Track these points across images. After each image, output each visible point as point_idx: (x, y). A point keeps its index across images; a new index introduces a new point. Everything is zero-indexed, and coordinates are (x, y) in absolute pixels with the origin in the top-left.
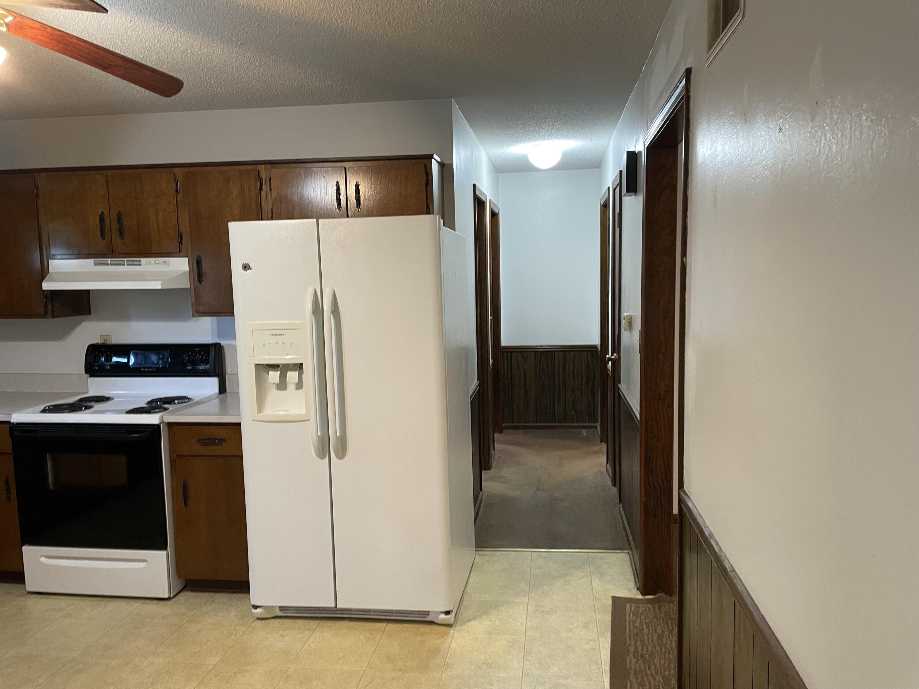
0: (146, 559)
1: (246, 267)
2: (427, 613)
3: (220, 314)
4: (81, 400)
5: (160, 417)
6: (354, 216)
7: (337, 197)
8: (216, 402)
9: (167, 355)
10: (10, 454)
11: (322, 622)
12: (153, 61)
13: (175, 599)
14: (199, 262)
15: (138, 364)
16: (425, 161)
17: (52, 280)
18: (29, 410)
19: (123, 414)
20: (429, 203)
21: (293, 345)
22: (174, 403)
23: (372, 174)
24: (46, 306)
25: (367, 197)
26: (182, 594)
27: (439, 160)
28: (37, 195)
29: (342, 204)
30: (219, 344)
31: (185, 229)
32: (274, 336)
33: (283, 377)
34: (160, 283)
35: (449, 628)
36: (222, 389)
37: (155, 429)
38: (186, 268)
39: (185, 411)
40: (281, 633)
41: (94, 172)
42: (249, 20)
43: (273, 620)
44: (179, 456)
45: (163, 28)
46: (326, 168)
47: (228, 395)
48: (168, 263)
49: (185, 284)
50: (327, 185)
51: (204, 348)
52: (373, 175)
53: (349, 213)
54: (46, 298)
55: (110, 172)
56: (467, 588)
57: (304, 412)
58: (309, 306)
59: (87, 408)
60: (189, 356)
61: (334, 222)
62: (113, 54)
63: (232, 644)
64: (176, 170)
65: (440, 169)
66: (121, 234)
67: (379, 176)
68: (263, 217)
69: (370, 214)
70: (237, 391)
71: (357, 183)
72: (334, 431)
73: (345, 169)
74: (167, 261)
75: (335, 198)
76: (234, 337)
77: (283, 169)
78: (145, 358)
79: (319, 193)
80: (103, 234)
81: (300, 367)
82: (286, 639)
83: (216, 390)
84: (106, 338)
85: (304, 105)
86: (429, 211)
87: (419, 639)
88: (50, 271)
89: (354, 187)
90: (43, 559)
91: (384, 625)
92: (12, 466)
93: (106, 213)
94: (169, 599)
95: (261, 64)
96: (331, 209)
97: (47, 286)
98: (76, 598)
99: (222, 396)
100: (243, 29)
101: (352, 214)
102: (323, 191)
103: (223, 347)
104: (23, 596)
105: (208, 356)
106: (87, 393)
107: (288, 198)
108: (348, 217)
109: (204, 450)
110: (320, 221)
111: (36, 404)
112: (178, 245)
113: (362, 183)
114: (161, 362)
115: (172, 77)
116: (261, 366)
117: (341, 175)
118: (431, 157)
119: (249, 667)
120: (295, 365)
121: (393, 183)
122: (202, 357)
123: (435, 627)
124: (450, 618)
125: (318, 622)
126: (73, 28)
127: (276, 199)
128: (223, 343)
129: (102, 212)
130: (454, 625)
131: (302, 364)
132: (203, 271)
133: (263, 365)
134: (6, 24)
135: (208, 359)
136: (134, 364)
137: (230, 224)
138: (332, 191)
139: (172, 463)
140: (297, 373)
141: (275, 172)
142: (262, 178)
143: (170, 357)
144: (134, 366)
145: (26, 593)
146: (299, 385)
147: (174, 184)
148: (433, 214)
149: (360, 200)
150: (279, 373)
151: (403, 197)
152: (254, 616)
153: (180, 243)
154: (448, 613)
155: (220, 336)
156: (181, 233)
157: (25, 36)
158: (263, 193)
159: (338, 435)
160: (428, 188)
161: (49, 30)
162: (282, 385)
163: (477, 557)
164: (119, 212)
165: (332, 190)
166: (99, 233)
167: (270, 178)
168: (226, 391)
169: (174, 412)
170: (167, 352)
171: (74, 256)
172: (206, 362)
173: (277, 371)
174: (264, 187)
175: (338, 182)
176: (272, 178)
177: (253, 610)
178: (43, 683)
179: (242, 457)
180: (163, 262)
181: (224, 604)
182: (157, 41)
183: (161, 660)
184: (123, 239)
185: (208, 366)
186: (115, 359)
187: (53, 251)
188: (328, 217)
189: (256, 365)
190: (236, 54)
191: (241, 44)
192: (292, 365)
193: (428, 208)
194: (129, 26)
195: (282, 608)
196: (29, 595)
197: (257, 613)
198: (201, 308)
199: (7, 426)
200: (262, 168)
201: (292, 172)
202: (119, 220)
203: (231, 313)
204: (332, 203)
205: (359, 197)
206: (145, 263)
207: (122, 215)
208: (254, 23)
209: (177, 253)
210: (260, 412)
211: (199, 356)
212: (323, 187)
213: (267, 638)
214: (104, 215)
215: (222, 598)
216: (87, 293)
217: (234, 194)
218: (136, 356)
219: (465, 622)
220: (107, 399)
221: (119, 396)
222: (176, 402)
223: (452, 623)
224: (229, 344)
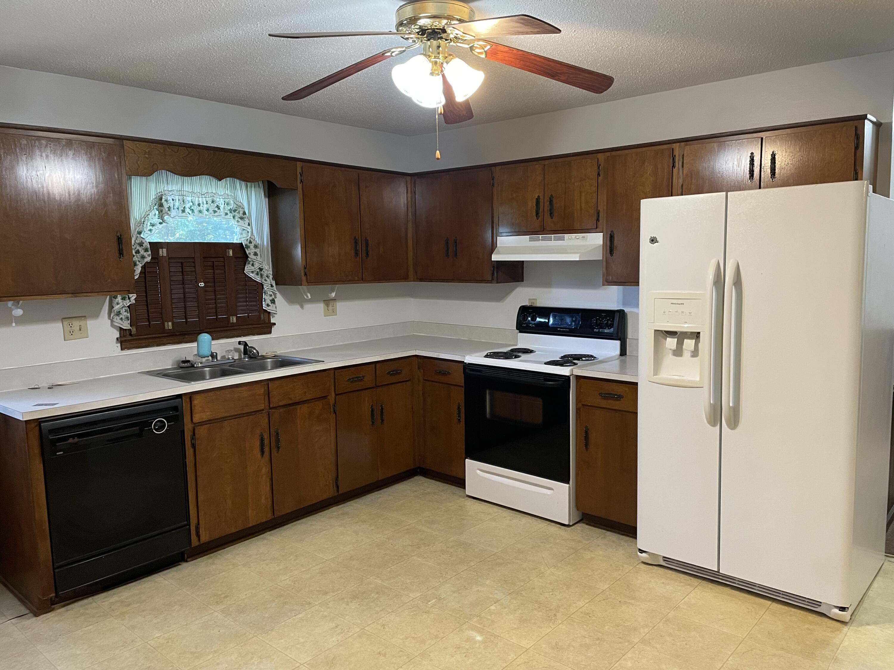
0: (553, 488)
1: (653, 240)
2: (819, 604)
3: (626, 284)
4: (512, 350)
5: (570, 370)
6: (767, 187)
7: (750, 169)
8: (617, 362)
9: (579, 318)
10: (462, 386)
11: (704, 583)
12: (589, 62)
13: (573, 527)
14: (612, 238)
15: (556, 324)
16: (856, 123)
17: (499, 253)
18: (478, 354)
19: (542, 364)
20: (857, 168)
21: (692, 314)
22: (582, 360)
23: (791, 142)
24: (493, 274)
25: (783, 166)
26: (578, 524)
27: (874, 120)
28: (493, 185)
29: (755, 175)
30: (623, 311)
31: (602, 208)
32: (674, 305)
33: (680, 344)
34: (578, 255)
35: (843, 625)
36: (623, 352)
37: (566, 379)
38: (601, 242)
39: (593, 367)
40: (663, 580)
41: (535, 163)
42: (676, 10)
43: (656, 568)
44: (583, 405)
45: (600, 32)
46: (741, 141)
47: (627, 357)
48: (586, 238)
49: (598, 256)
50: (740, 157)
51: (610, 313)
52: (793, 142)
53: (762, 184)
54: (493, 267)
55: (547, 162)
56: (870, 592)
57: (698, 379)
58: (710, 276)
59: (517, 357)
60: (596, 320)
61: (744, 194)
62: (560, 63)
63: (620, 577)
64: (600, 156)
65: (874, 130)
66: (551, 214)
67: (799, 143)
68: (673, 194)
69: (785, 183)
70: (636, 355)
71: (773, 152)
72: (728, 401)
73: (762, 139)
74: (586, 236)
75: (748, 170)
76: (637, 305)
77: (696, 146)
78: (562, 320)
79: (731, 166)
80: (537, 214)
81: (697, 335)
82: (668, 587)
83: (618, 352)
84: (533, 301)
85: (725, 79)
86: (856, 176)
87: (807, 626)
88: (498, 245)
89: (770, 157)
90: (478, 472)
91: (769, 603)
92: (463, 396)
93: (541, 197)
94: (568, 526)
95: (685, 47)
96: (743, 181)
97: (495, 257)
98: (499, 508)
99: (623, 358)
100: (670, 19)
101: (765, 184)
102: (736, 163)
103: (627, 314)
104: (463, 498)
105: (613, 321)
106: (516, 345)
107: (699, 174)
108: (760, 188)
109: (604, 403)
110: (729, 193)
111: (482, 351)
112: (595, 222)
113: (780, 152)
114: (573, 323)
115: (605, 76)
116: (660, 332)
117: (757, 146)
118: (865, 117)
119: (633, 601)
120: (692, 333)
121: (815, 150)
122: (607, 322)
123: (826, 620)
124: (845, 616)
125: (700, 581)
126: (530, 45)
127: (687, 175)
128: (626, 310)
129: (539, 196)
130: (849, 624)
131: (699, 333)
132: (615, 245)
133: (662, 331)
134: (485, 51)
135: (613, 324)
136: (552, 324)
137: (643, 202)
138: (745, 163)
139: (578, 411)
140: (694, 341)
141: (688, 149)
142: (675, 156)
143: (582, 319)
144: (552, 326)
145: (465, 496)
146: (695, 353)
147: (596, 168)
148: (862, 180)
149: (775, 170)
150: (676, 339)
151: (826, 164)
152: (639, 560)
153: (598, 220)
154: (843, 609)
155: (624, 304)
156: (599, 210)
157: (497, 59)
158: (675, 170)
159: (731, 405)
160: (858, 152)
161: (515, 51)
162: (678, 352)
163: (886, 564)
164: (552, 195)
165: (746, 161)
166: (534, 214)
167: (683, 155)
168: (626, 354)
169: (581, 367)
170: (578, 316)
171: (515, 234)
172: (610, 326)
173: (675, 338)
174: (677, 164)
175: (752, 153)
176: (685, 155)
177: (639, 553)
178: (474, 565)
179: (636, 413)
180: (582, 237)
181: (613, 542)
182: (594, 44)
183: (560, 573)
184: (552, 218)
185: (612, 330)
186: (538, 319)
187: (501, 230)
188: (738, 189)
189: (655, 331)
190: (662, 43)
191: (668, 33)
192: (689, 333)
193: (856, 173)
194: (573, 35)
195: (665, 559)
196: (467, 498)
197: (642, 557)
198: (611, 278)
199: (462, 365)
200: (676, 146)
201: (705, 148)
202: (551, 202)
203: (636, 283)
204: (744, 175)
205: (775, 166)
206: (567, 238)
207: (553, 197)
208: (681, 12)
209: (595, 229)
210: (656, 375)
211: (605, 321)
212: (735, 160)
213: (650, 581)
214: (540, 199)
215: (612, 537)
216: (521, 264)
217: (648, 173)
218: (554, 317)
219: (863, 625)
220: (531, 351)
221: (540, 350)
222: (584, 359)
223: (847, 621)
224: (632, 312)
